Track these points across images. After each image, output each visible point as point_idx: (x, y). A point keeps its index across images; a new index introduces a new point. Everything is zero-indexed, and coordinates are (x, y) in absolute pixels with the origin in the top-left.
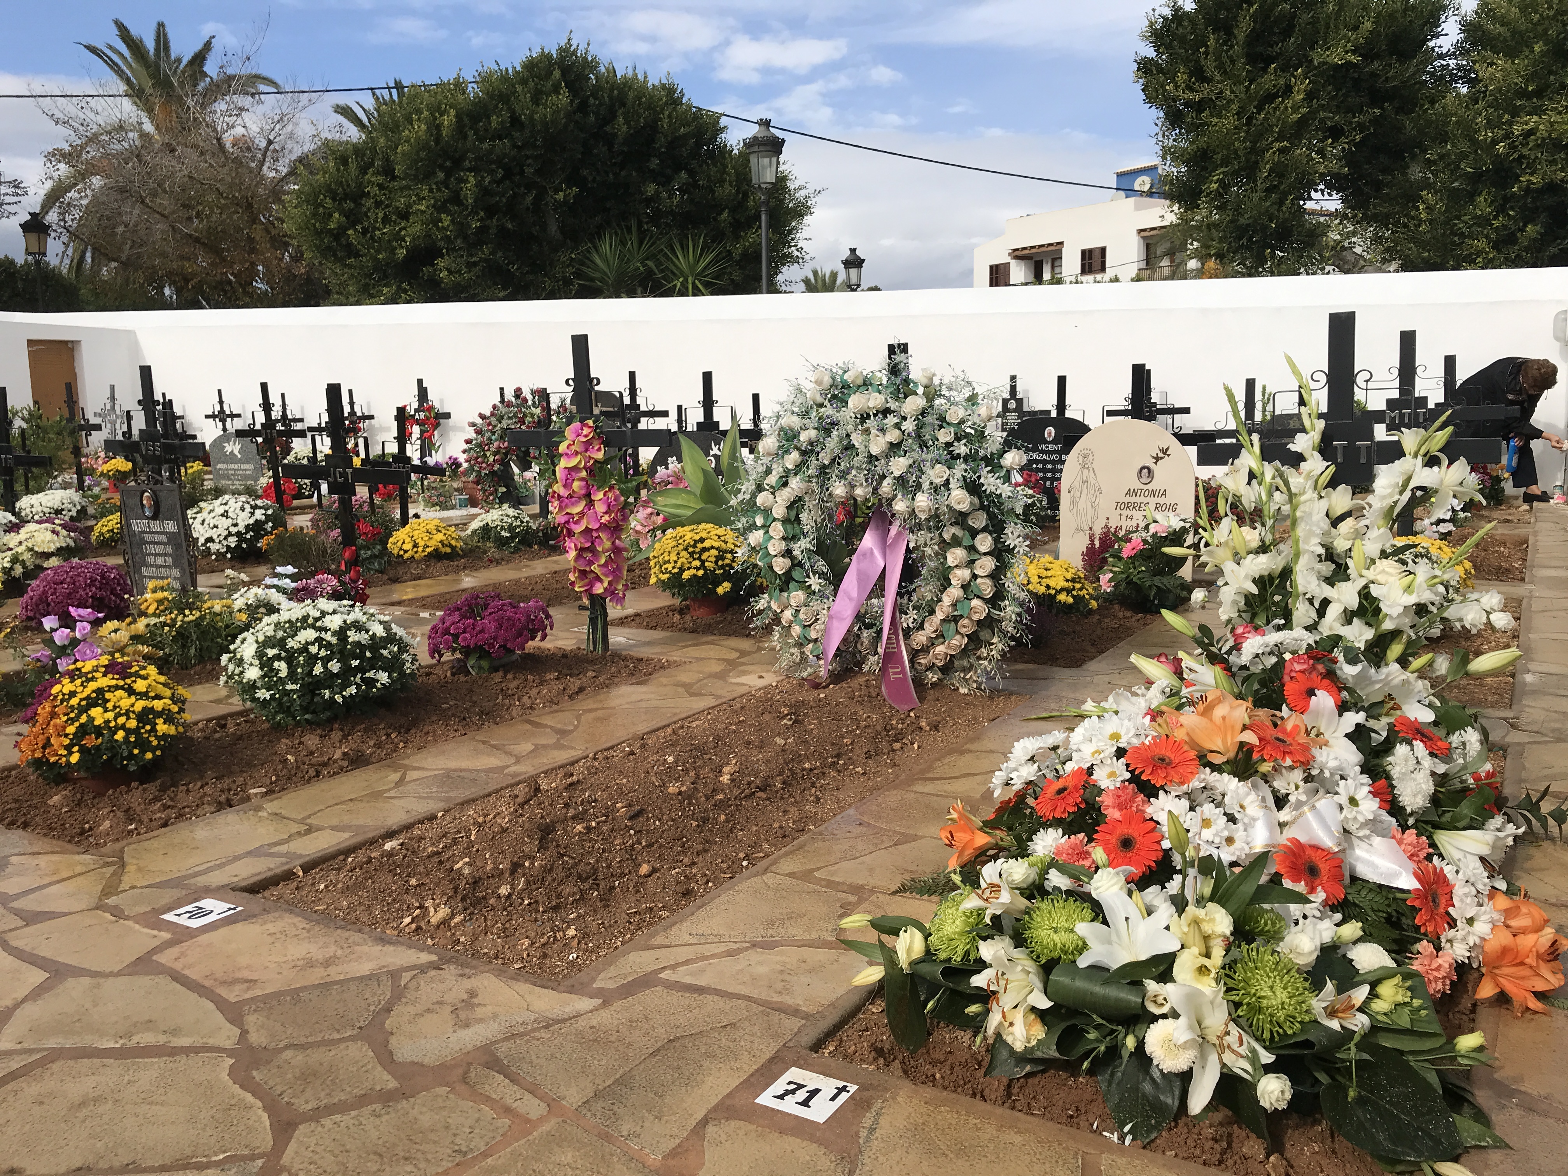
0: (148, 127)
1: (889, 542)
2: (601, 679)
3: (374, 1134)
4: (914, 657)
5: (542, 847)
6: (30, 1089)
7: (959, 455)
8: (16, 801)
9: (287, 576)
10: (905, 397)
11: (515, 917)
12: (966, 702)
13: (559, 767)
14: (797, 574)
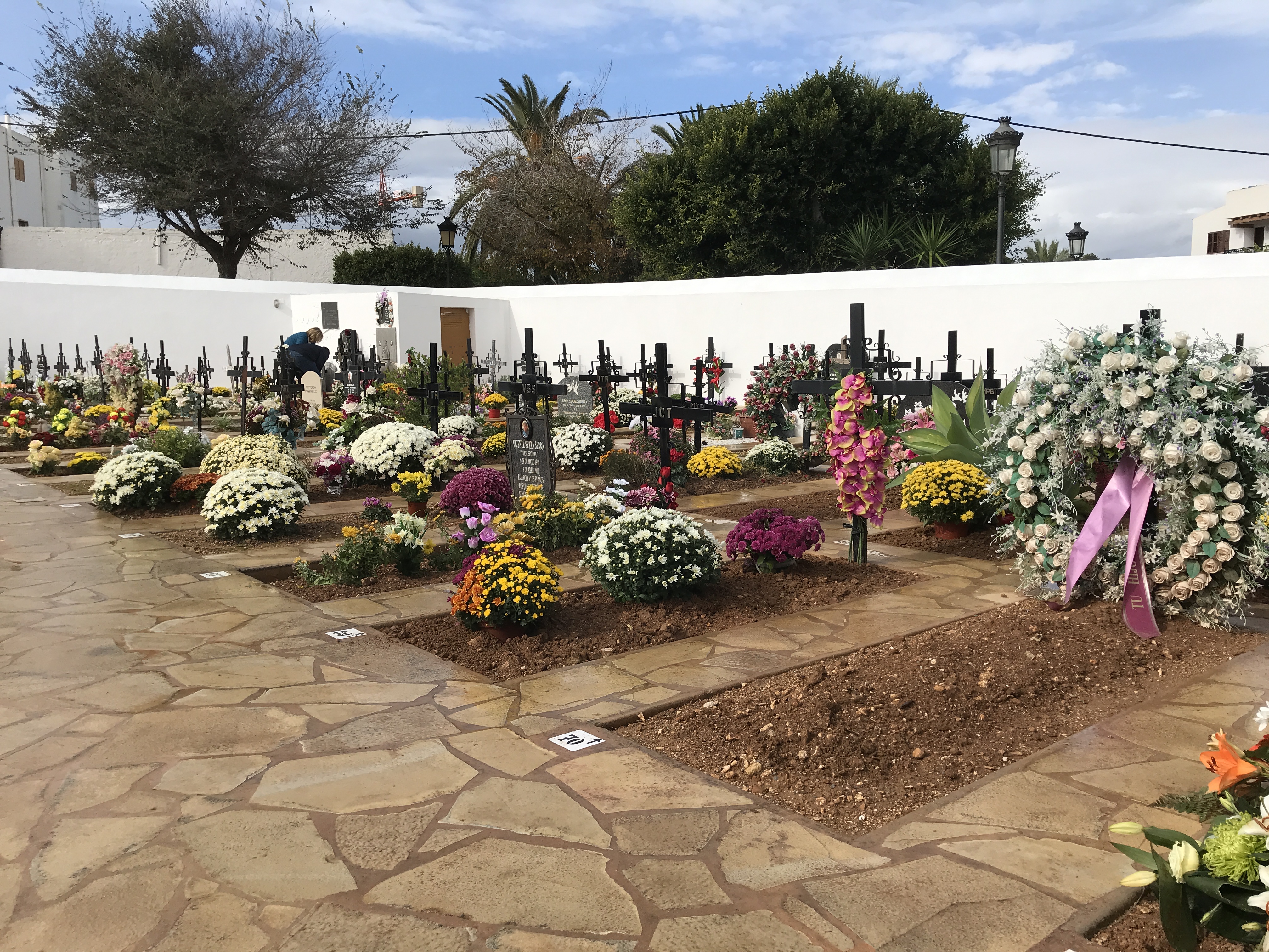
0: (524, 152)
1: (1135, 485)
2: (863, 586)
3: (717, 939)
4: (1155, 590)
5: (832, 723)
6: (473, 856)
7: (1211, 411)
8: (448, 640)
9: (621, 487)
10: (1158, 357)
11: (812, 778)
12: (1209, 636)
13: (836, 657)
14: (1042, 509)
